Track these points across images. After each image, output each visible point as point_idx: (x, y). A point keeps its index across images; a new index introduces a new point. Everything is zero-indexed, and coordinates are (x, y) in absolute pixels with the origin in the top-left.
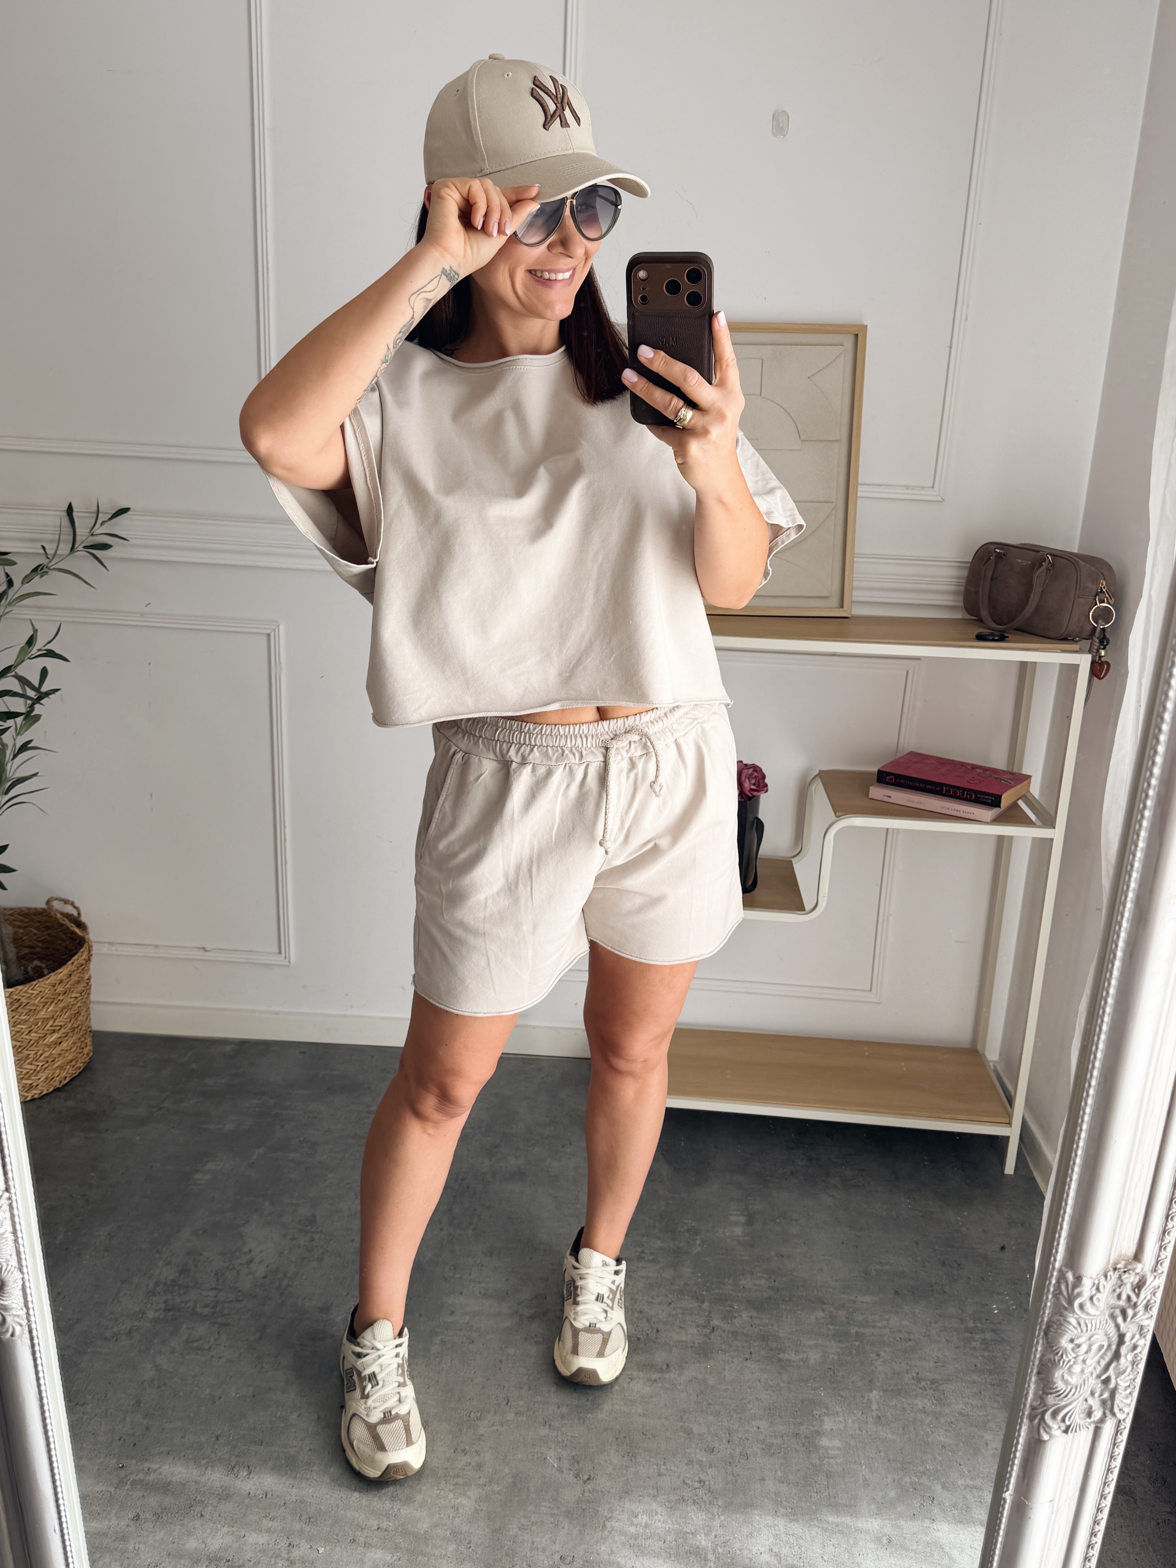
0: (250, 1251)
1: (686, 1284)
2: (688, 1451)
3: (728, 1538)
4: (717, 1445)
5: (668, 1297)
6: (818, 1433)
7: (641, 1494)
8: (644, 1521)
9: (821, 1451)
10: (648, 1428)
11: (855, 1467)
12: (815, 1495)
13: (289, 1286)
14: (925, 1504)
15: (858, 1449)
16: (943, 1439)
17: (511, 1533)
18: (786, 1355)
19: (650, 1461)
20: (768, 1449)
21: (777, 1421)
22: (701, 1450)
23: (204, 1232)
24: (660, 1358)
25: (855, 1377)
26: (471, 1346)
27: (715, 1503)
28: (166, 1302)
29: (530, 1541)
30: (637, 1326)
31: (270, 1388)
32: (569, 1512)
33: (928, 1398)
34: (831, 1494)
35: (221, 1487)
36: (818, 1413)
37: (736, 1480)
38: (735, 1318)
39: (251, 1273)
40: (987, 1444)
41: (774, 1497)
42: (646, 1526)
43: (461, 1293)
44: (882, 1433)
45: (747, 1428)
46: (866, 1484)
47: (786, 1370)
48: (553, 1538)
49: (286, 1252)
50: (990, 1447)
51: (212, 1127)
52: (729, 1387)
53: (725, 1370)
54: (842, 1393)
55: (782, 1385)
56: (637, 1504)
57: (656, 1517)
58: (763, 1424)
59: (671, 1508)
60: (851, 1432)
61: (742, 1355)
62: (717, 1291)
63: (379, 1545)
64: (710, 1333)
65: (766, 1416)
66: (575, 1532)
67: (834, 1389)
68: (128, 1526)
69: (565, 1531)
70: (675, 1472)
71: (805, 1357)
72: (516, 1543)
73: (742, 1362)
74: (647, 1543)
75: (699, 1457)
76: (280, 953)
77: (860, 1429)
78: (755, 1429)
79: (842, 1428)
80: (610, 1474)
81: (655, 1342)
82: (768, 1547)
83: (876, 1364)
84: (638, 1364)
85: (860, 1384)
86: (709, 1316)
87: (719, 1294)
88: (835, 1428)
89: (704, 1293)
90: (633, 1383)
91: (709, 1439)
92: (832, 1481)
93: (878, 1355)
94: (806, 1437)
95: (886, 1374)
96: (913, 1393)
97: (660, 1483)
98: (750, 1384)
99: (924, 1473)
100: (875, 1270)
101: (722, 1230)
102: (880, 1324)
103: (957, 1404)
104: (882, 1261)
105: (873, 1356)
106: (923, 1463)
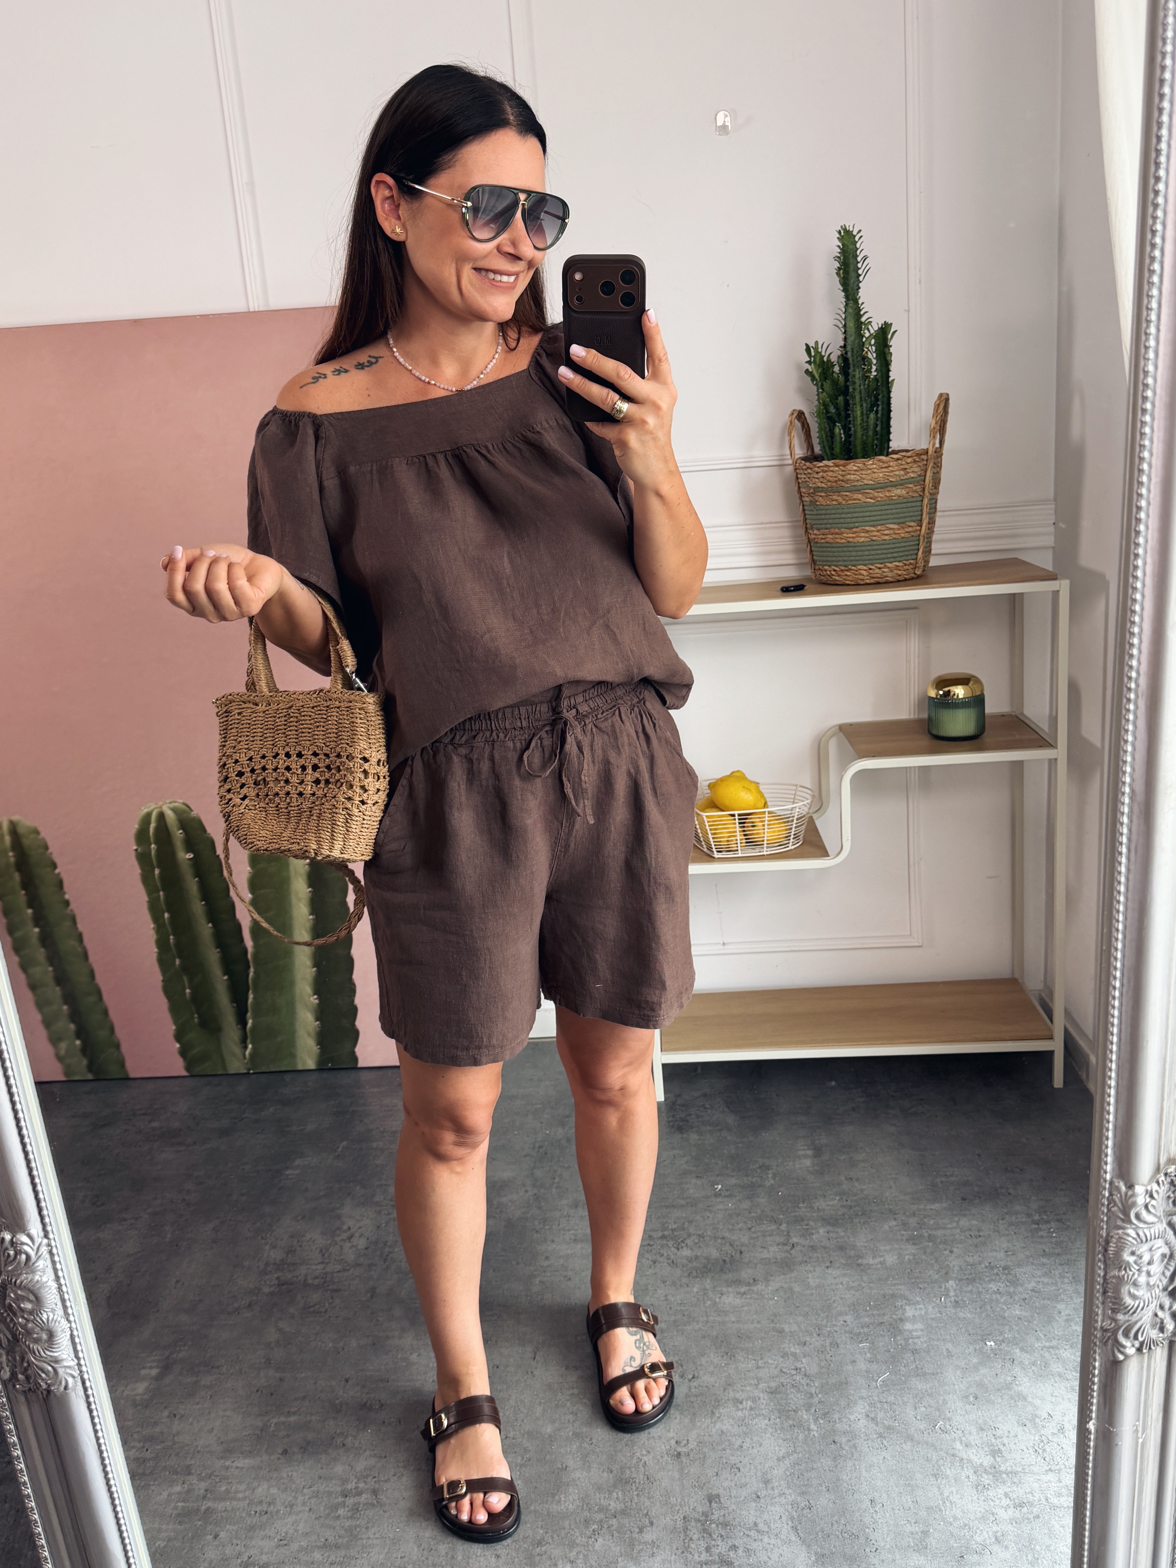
0: (349, 1228)
1: (763, 1211)
2: (782, 1346)
3: (827, 1411)
4: (808, 1339)
5: (747, 1223)
6: (901, 1320)
7: (743, 1384)
8: (748, 1405)
9: (905, 1334)
10: (742, 1332)
11: (938, 1343)
12: (904, 1368)
13: (391, 1252)
14: (1006, 1365)
15: (940, 1329)
16: (1017, 1312)
18: (864, 1260)
19: (748, 1358)
20: (856, 1337)
21: (861, 1315)
22: (794, 1344)
23: (303, 1217)
24: (746, 1274)
25: (931, 1272)
26: (569, 1283)
27: (812, 1385)
28: (278, 1278)
30: (721, 1250)
33: (1002, 1281)
34: (918, 1366)
36: (900, 1304)
37: (830, 1365)
38: (813, 1234)
39: (353, 1246)
40: (1060, 1313)
41: (866, 1374)
42: (751, 1409)
43: (553, 1241)
44: (960, 1314)
45: (834, 1322)
46: (950, 1356)
47: (866, 1272)
50: (1063, 1314)
51: (294, 1129)
52: (814, 1292)
53: (808, 1278)
54: (920, 1286)
55: (864, 1285)
56: (741, 1393)
57: (759, 1401)
58: (849, 1318)
59: (772, 1393)
60: (931, 1316)
61: (822, 1264)
62: (793, 1214)
64: (791, 1249)
65: (852, 1312)
66: (687, 1420)
67: (913, 1283)
68: (279, 1459)
69: (677, 1421)
70: (772, 1364)
71: (882, 1259)
73: (824, 1270)
74: (754, 1423)
75: (792, 1349)
77: (940, 1312)
78: (842, 1323)
79: (923, 1314)
80: (713, 1372)
81: (740, 1262)
82: (864, 1414)
83: (950, 1259)
84: (726, 1281)
85: (937, 1277)
86: (788, 1235)
87: (795, 1216)
88: (916, 1314)
89: (781, 1216)
90: (724, 1297)
91: (801, 1334)
92: (917, 1356)
93: (951, 1252)
94: (890, 1325)
95: (960, 1266)
96: (987, 1279)
97: (760, 1375)
98: (833, 1287)
99: (1003, 1341)
100: (942, 1182)
101: (791, 1163)
102: (950, 1226)
103: (1030, 1283)
104: (948, 1174)
105: (947, 1252)
106: (1001, 1333)
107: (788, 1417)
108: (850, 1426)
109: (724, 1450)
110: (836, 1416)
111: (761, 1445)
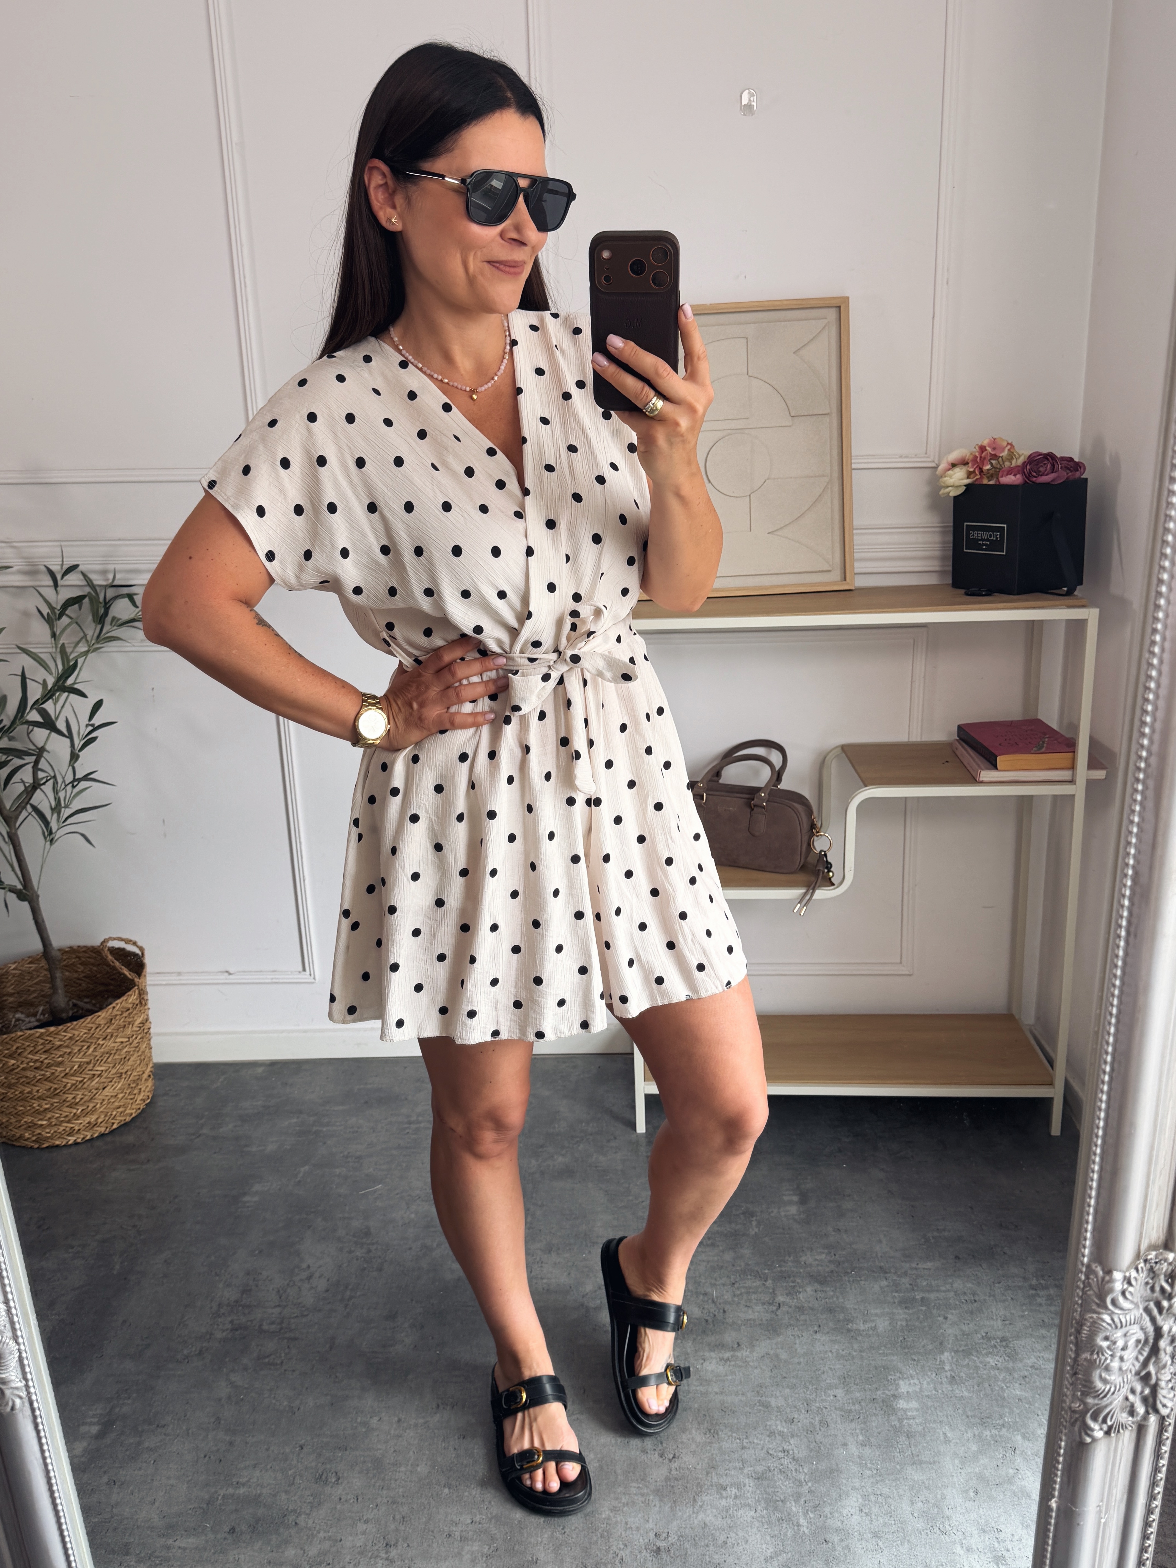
0: (309, 1267)
1: (747, 1264)
2: (769, 1423)
3: (817, 1502)
4: (796, 1417)
5: (730, 1278)
6: (895, 1396)
7: (727, 1468)
8: (733, 1493)
9: (899, 1414)
10: (726, 1405)
11: (934, 1426)
12: (899, 1455)
13: (351, 1298)
14: (1007, 1455)
15: (936, 1409)
16: (1018, 1393)
17: (603, 1516)
18: (854, 1325)
19: (732, 1436)
20: (847, 1415)
21: (852, 1389)
22: (781, 1421)
23: (260, 1252)
24: (729, 1337)
25: (925, 1341)
27: (801, 1470)
28: (232, 1322)
29: (623, 1522)
30: (703, 1308)
31: (347, 1396)
32: (658, 1490)
33: (1000, 1354)
34: (914, 1452)
35: (312, 1495)
36: (892, 1378)
37: (819, 1447)
38: (800, 1293)
39: (312, 1288)
41: (858, 1460)
42: (736, 1497)
44: (957, 1391)
45: (824, 1397)
46: (947, 1441)
47: (856, 1339)
48: (646, 1517)
49: (345, 1265)
51: (254, 1149)
52: (802, 1360)
53: (796, 1344)
54: (914, 1357)
55: (854, 1354)
56: (724, 1477)
57: (745, 1489)
58: (840, 1393)
59: (758, 1478)
60: (926, 1393)
61: (810, 1329)
62: (779, 1269)
63: (475, 1537)
64: (777, 1309)
65: (842, 1385)
66: (667, 1508)
67: (906, 1353)
68: (225, 1539)
69: (656, 1509)
70: (758, 1444)
71: (873, 1324)
72: (610, 1525)
73: (812, 1335)
74: (739, 1514)
75: (779, 1428)
76: (304, 970)
77: (935, 1389)
78: (832, 1397)
79: (918, 1390)
80: (695, 1451)
81: (723, 1323)
82: (857, 1508)
83: (945, 1326)
84: (709, 1345)
85: (930, 1347)
86: (774, 1293)
87: (781, 1272)
88: (910, 1390)
89: (766, 1271)
90: (706, 1364)
91: (788, 1410)
92: (913, 1441)
93: (946, 1318)
94: (883, 1401)
95: (956, 1336)
96: (984, 1352)
97: (745, 1456)
98: (822, 1355)
99: (1003, 1425)
100: (933, 1237)
101: (776, 1211)
102: (943, 1288)
103: (1029, 1358)
104: (939, 1228)
105: (941, 1319)
106: (1001, 1417)
107: (776, 1508)
108: (843, 1522)
109: (707, 1546)
110: (827, 1510)
111: (747, 1542)
